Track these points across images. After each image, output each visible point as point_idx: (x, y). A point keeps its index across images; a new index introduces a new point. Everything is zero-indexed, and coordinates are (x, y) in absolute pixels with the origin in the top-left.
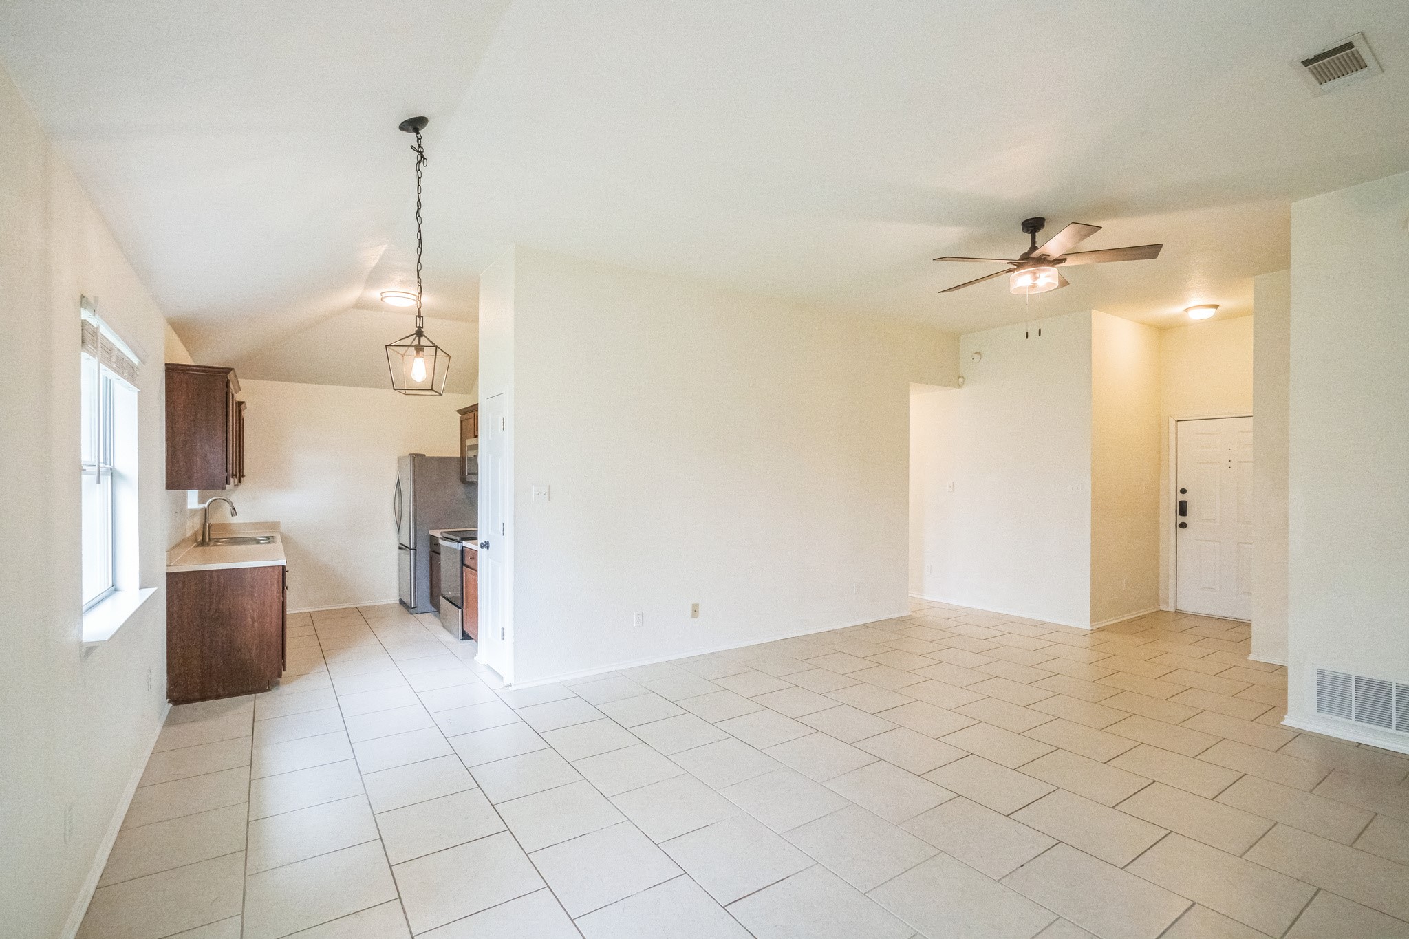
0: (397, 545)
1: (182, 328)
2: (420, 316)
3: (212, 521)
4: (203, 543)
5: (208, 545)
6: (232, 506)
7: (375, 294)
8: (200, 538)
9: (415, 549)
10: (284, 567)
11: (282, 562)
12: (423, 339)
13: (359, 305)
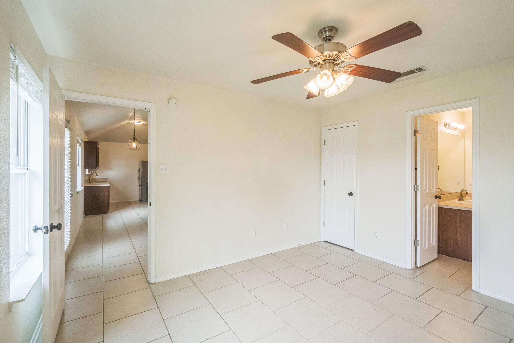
0: (139, 185)
1: (87, 133)
2: (134, 135)
3: (92, 177)
4: (89, 182)
5: (91, 182)
6: (96, 173)
7: (131, 122)
8: (89, 181)
9: (143, 185)
10: (109, 186)
11: (109, 185)
12: (135, 139)
13: (128, 124)
